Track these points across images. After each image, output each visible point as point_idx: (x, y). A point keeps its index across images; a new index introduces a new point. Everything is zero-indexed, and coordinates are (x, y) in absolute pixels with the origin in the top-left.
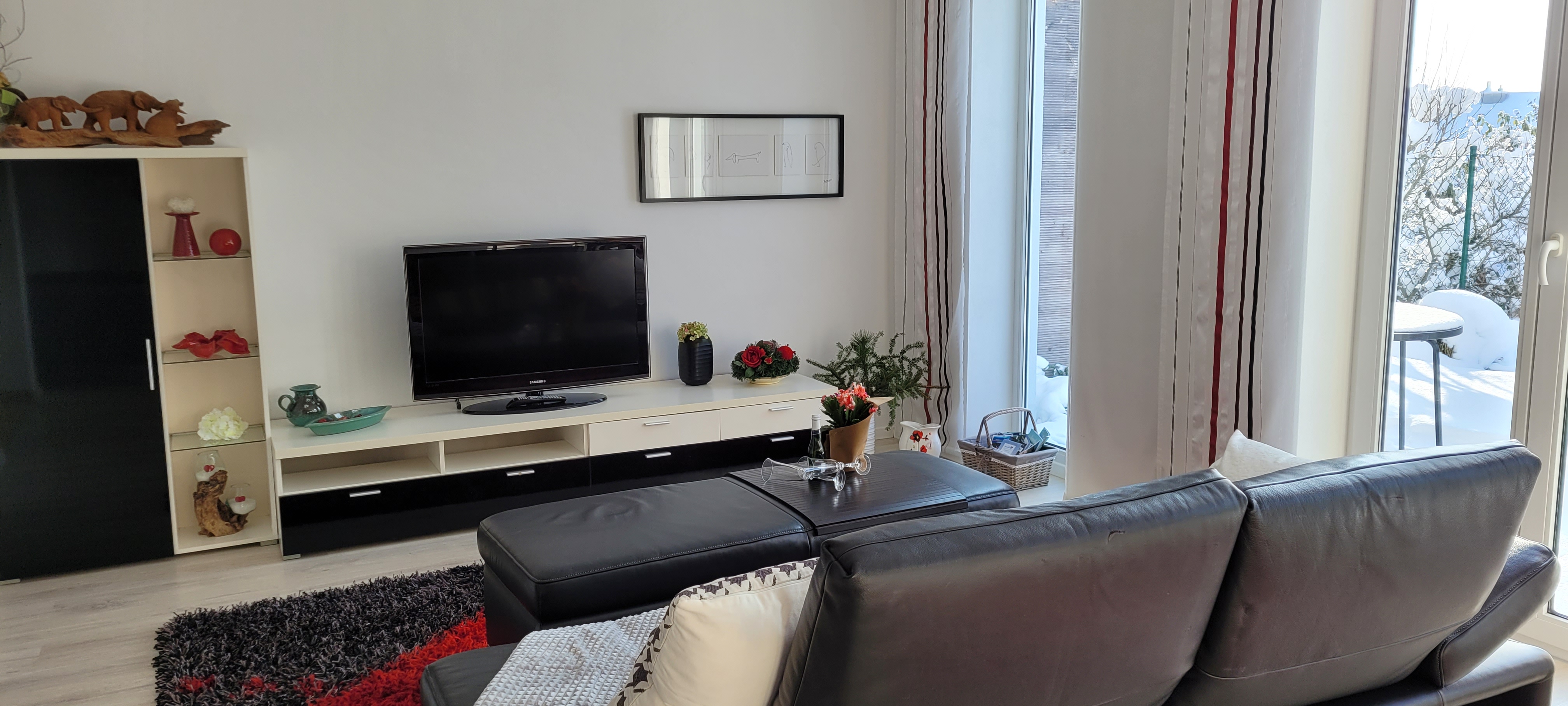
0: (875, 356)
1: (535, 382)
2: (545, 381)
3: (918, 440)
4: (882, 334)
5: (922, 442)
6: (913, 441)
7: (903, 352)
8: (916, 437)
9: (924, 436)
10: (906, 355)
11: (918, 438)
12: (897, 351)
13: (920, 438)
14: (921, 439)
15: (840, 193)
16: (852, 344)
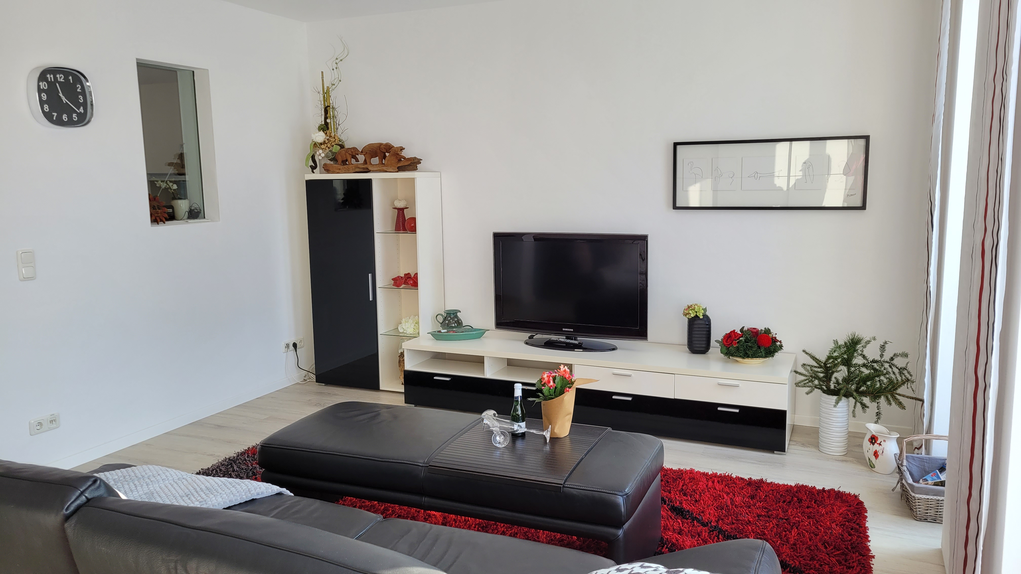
0: (864, 357)
1: (566, 330)
2: (572, 330)
3: (873, 444)
4: (874, 339)
5: (876, 447)
6: (870, 443)
7: (892, 359)
8: (872, 440)
9: (878, 442)
10: (894, 362)
11: (874, 441)
12: (887, 357)
13: (875, 442)
14: (876, 444)
15: (863, 207)
16: (845, 343)
